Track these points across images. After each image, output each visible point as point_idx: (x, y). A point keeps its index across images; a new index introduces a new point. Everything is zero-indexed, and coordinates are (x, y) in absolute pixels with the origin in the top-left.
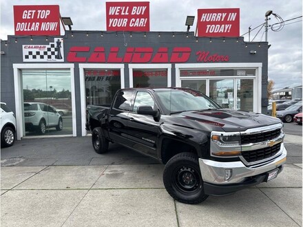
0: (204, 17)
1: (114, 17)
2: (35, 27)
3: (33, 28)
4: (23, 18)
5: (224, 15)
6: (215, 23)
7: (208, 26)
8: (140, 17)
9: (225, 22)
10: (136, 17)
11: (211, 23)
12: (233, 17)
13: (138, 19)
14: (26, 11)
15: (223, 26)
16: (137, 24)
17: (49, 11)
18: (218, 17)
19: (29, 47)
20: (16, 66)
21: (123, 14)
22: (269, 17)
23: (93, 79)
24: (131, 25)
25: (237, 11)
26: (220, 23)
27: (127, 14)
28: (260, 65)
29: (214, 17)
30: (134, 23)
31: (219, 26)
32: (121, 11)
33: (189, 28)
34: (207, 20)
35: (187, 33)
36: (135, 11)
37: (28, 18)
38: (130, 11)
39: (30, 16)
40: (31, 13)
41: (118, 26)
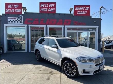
0: (76, 8)
1: (42, 7)
2: (13, 11)
3: (12, 11)
4: (8, 7)
5: (84, 8)
6: (81, 11)
7: (78, 12)
8: (52, 8)
9: (85, 10)
10: (51, 8)
11: (79, 11)
12: (87, 8)
13: (51, 9)
14: (10, 5)
15: (84, 12)
16: (51, 11)
17: (18, 5)
18: (82, 8)
19: (10, 18)
20: (5, 25)
21: (46, 6)
22: (101, 9)
23: (34, 31)
24: (49, 11)
25: (89, 6)
26: (83, 11)
27: (47, 6)
28: (98, 27)
29: (80, 8)
30: (50, 10)
31: (82, 12)
32: (45, 5)
33: (70, 12)
34: (78, 10)
35: (70, 14)
36: (50, 5)
37: (10, 7)
38: (48, 6)
39: (11, 7)
40: (11, 6)
41: (44, 11)
